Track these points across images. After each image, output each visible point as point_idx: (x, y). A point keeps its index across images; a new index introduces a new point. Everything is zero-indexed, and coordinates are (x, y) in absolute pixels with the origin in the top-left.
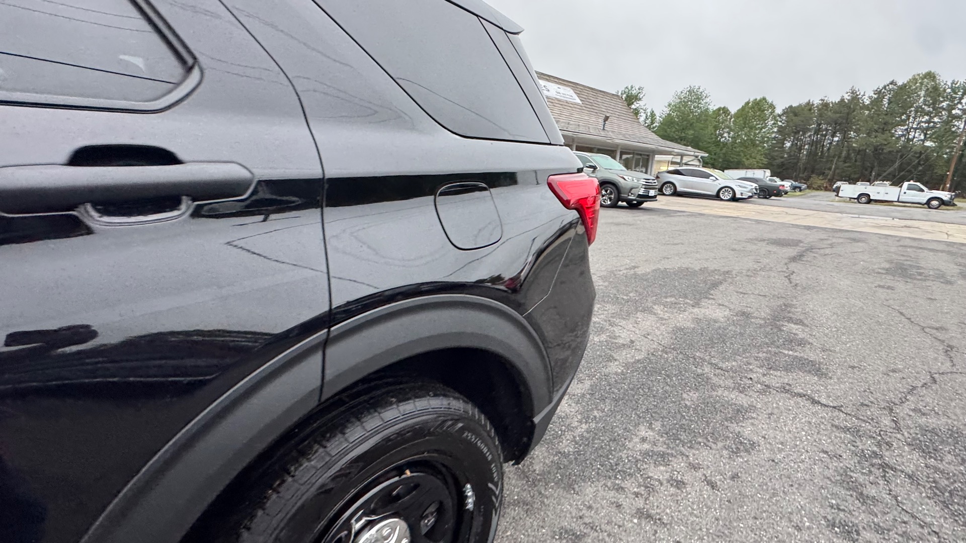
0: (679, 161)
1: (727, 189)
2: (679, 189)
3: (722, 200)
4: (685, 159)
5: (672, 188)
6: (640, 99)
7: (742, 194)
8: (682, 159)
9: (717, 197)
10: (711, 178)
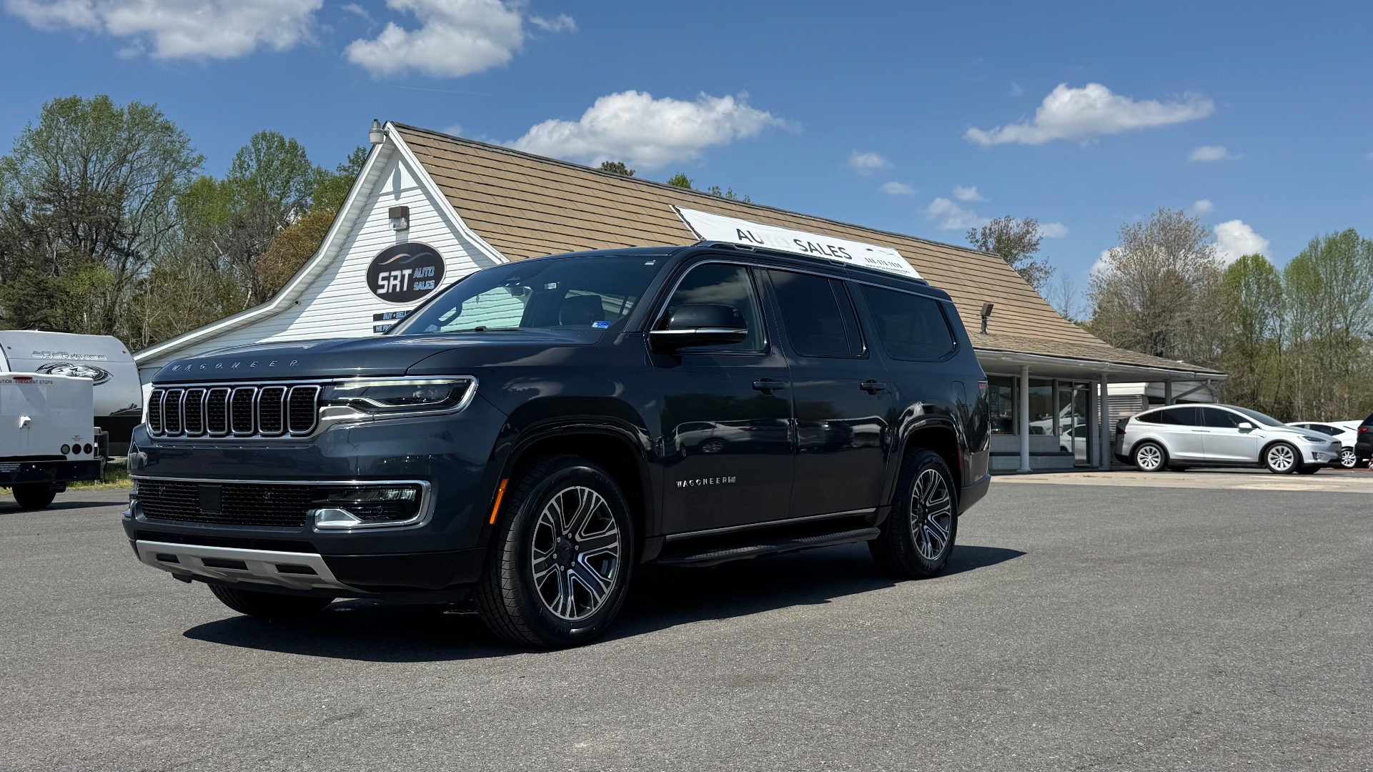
0: (1162, 394)
1: (1280, 448)
2: (1175, 454)
3: (1275, 472)
4: (1177, 390)
5: (1158, 454)
6: (1033, 246)
7: (1314, 454)
8: (1168, 390)
9: (1261, 463)
10: (1242, 425)
